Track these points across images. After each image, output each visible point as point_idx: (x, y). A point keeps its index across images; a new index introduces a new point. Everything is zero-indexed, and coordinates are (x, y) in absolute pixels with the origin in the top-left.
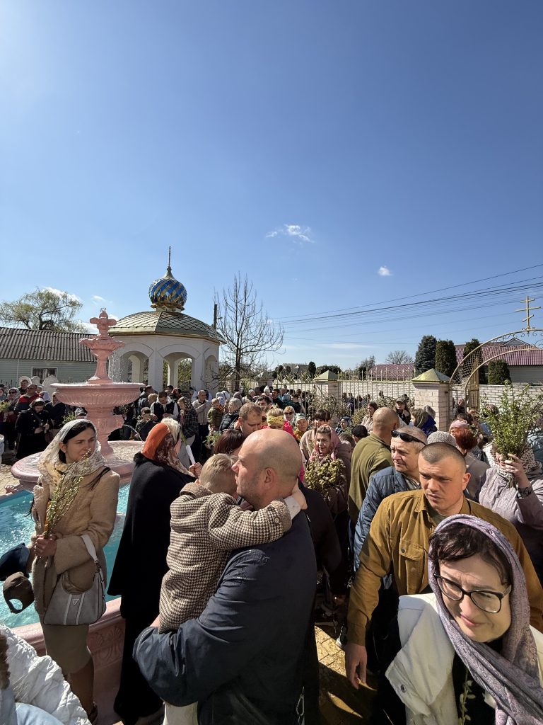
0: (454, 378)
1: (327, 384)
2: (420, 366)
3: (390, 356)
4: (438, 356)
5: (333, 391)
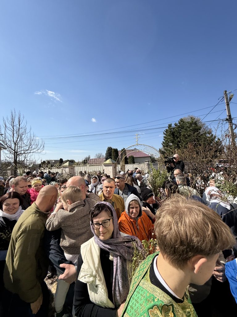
1: (68, 168)
4: (113, 154)
5: (71, 171)
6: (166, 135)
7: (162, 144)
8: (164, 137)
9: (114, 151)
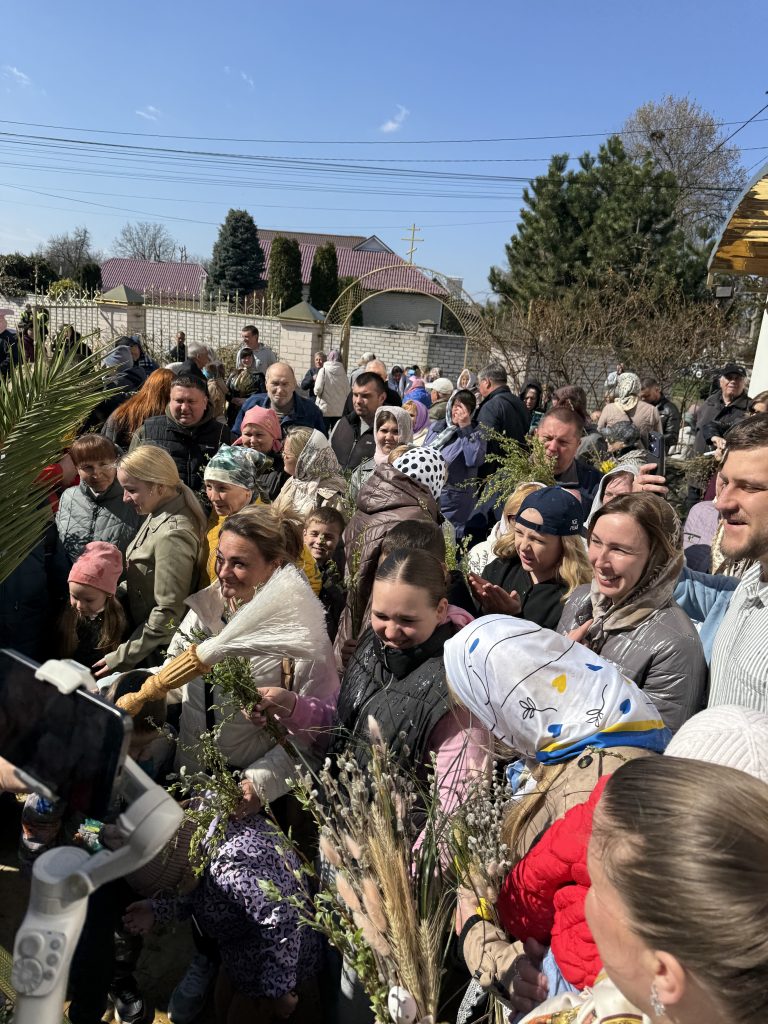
0: (333, 312)
1: (124, 311)
2: (222, 276)
3: (127, 233)
4: (274, 265)
5: (134, 325)
6: (533, 205)
7: (508, 248)
8: (524, 215)
9: (280, 252)
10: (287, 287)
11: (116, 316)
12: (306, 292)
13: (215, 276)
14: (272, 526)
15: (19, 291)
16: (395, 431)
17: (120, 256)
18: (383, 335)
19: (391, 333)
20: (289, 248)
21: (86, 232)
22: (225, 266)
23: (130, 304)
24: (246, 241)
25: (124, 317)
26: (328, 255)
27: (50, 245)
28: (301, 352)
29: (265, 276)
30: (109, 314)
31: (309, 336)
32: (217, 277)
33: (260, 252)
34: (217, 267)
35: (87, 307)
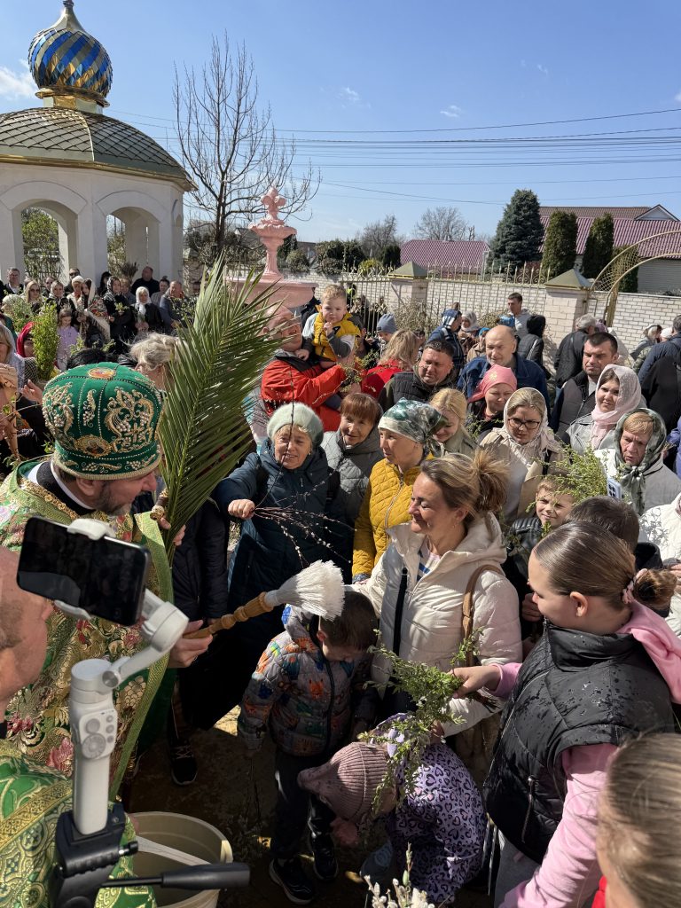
0: (600, 279)
1: (411, 284)
2: (502, 250)
3: (427, 218)
4: (550, 238)
5: (417, 295)
9: (557, 226)
10: (561, 258)
11: (404, 288)
12: (579, 261)
13: (497, 251)
14: (463, 477)
15: (336, 270)
16: (616, 392)
17: (420, 238)
18: (655, 301)
19: (664, 300)
20: (567, 222)
21: (393, 219)
22: (506, 241)
23: (416, 277)
24: (527, 218)
25: (410, 289)
26: (606, 226)
27: (365, 232)
28: (563, 316)
29: (541, 249)
30: (398, 287)
31: (573, 302)
32: (499, 252)
33: (540, 227)
34: (499, 243)
35: (381, 281)
